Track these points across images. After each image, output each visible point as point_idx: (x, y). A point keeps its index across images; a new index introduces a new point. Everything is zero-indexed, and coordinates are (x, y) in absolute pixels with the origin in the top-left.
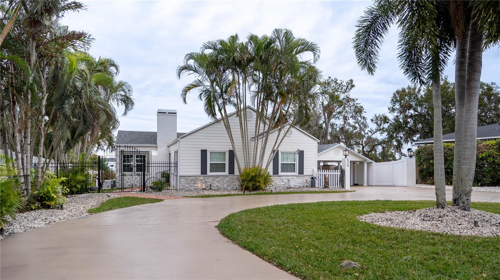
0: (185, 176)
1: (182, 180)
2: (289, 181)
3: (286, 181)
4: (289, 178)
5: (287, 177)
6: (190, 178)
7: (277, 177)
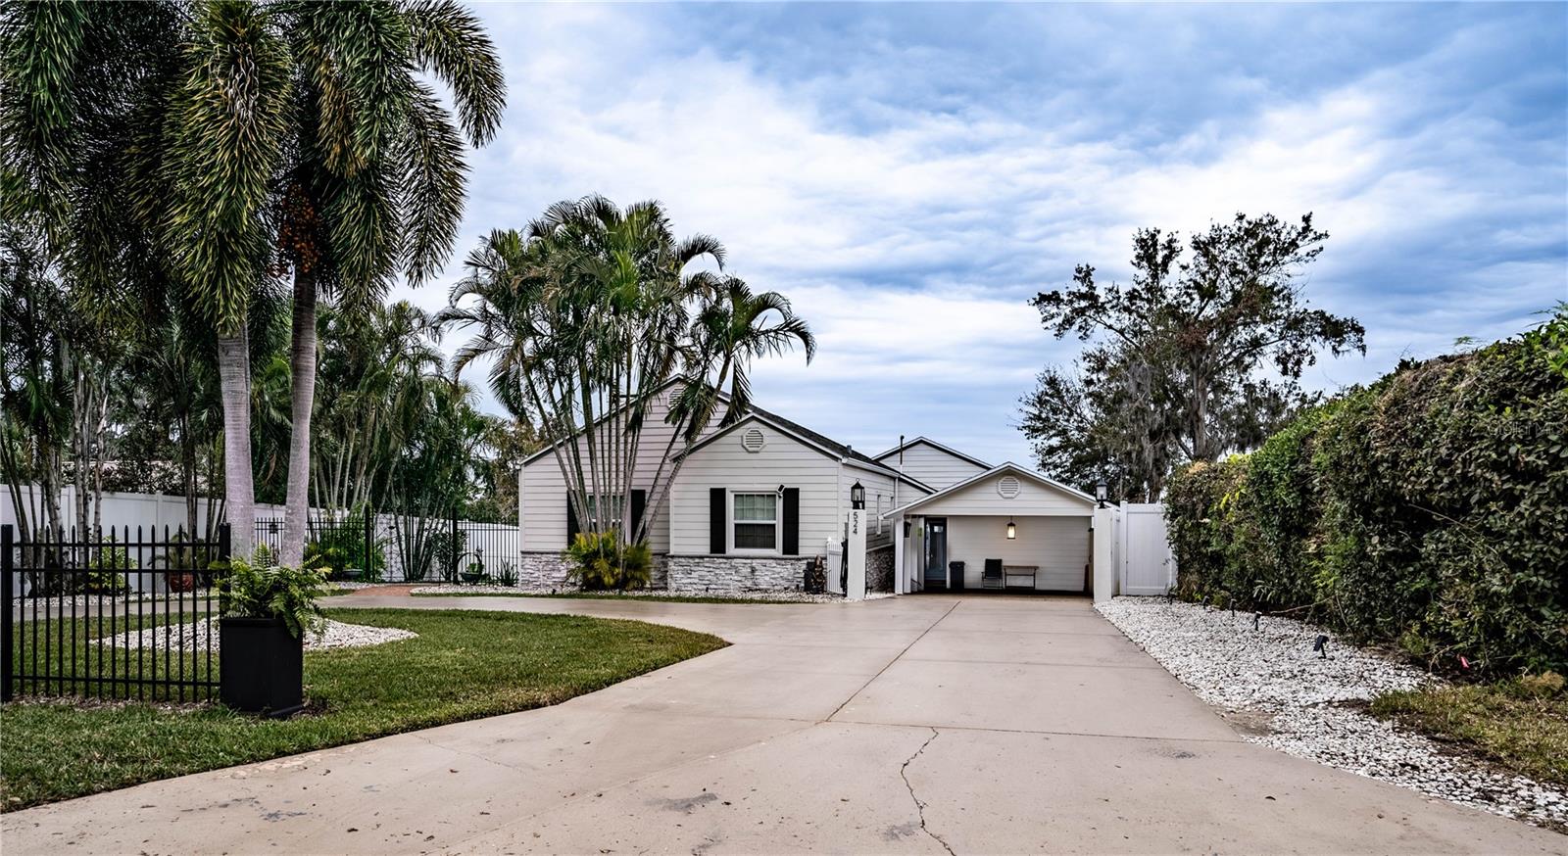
0: (533, 553)
1: (527, 560)
2: (753, 570)
3: (746, 571)
4: (755, 563)
5: (749, 561)
6: (544, 558)
7: (721, 560)
